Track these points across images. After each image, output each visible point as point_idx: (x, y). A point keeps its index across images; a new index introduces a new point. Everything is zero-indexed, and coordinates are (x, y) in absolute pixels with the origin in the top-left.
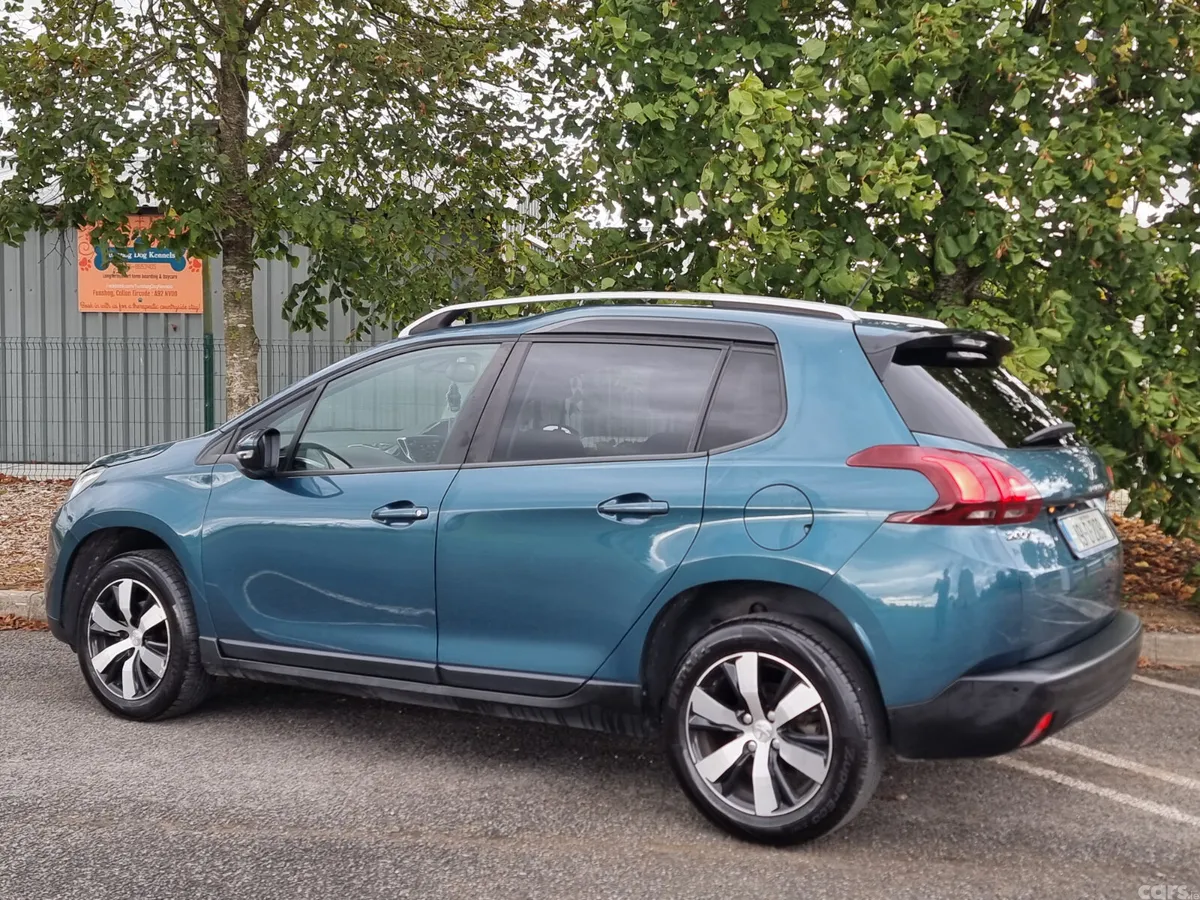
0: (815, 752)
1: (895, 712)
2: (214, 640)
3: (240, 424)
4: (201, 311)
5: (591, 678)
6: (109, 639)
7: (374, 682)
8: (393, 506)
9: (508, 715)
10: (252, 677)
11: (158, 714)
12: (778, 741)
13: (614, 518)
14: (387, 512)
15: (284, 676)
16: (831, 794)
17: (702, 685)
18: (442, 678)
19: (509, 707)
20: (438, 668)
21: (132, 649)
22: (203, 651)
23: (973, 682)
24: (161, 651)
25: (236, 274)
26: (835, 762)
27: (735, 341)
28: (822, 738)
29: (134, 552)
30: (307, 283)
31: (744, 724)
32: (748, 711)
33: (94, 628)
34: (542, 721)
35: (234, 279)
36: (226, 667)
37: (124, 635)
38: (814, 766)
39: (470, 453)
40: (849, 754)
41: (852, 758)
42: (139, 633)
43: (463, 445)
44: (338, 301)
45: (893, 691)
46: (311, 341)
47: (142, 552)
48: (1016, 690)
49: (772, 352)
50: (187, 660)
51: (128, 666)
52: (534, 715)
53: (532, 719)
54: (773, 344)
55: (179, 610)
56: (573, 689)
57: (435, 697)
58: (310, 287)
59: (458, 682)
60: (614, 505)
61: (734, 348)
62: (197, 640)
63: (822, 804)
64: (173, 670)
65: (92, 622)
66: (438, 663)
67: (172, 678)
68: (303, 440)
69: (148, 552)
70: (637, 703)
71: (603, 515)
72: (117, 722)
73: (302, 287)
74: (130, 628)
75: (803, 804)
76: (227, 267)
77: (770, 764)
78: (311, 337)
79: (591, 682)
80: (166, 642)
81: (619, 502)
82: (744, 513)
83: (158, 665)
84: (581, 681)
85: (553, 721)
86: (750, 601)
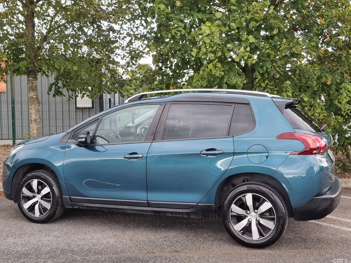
0: (271, 221)
1: (295, 208)
2: (68, 197)
3: (74, 130)
4: (5, 91)
5: (199, 203)
6: (29, 198)
7: (126, 207)
8: (130, 154)
9: (170, 215)
10: (81, 208)
11: (48, 221)
12: (259, 218)
13: (205, 156)
14: (128, 156)
15: (93, 207)
16: (276, 233)
17: (234, 203)
18: (149, 205)
19: (172, 213)
20: (147, 202)
21: (37, 201)
22: (64, 200)
23: (316, 198)
24: (49, 201)
25: (32, 80)
26: (277, 223)
27: (236, 103)
28: (273, 217)
29: (37, 171)
30: (54, 83)
31: (248, 214)
32: (249, 210)
33: (23, 195)
34: (182, 216)
35: (32, 82)
36: (72, 205)
37: (34, 197)
38: (271, 225)
39: (155, 138)
40: (281, 221)
41: (282, 222)
42: (40, 196)
43: (152, 135)
44: (65, 88)
45: (294, 202)
46: (56, 100)
47: (40, 171)
48: (327, 200)
49: (249, 106)
50: (58, 203)
51: (37, 207)
52: (179, 214)
53: (178, 216)
54: (248, 104)
55: (55, 188)
56: (193, 207)
57: (147, 211)
58: (56, 84)
59: (154, 206)
60: (205, 152)
61: (236, 105)
62: (61, 197)
63: (274, 236)
64: (53, 207)
65: (23, 193)
66: (147, 201)
67: (53, 209)
68: (96, 135)
69: (42, 171)
70: (214, 209)
71: (202, 155)
72: (33, 224)
73: (53, 84)
74: (36, 195)
75: (268, 236)
76: (29, 79)
77: (257, 225)
78: (55, 99)
79: (199, 204)
80: (50, 198)
81: (206, 151)
82: (247, 153)
83: (48, 206)
84: (196, 204)
85: (186, 216)
86: (243, 178)
